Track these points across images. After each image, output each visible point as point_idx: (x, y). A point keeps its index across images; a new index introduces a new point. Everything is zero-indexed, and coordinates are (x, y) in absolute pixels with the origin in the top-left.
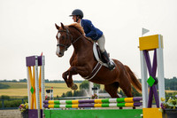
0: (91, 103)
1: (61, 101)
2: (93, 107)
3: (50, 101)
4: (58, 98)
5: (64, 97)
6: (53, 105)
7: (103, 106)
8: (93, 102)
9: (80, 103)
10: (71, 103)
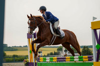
0: (64, 59)
1: (47, 58)
2: (65, 61)
3: (40, 58)
4: (45, 56)
5: (48, 55)
6: (42, 60)
7: (71, 61)
8: (65, 58)
9: (58, 59)
10: (52, 59)
